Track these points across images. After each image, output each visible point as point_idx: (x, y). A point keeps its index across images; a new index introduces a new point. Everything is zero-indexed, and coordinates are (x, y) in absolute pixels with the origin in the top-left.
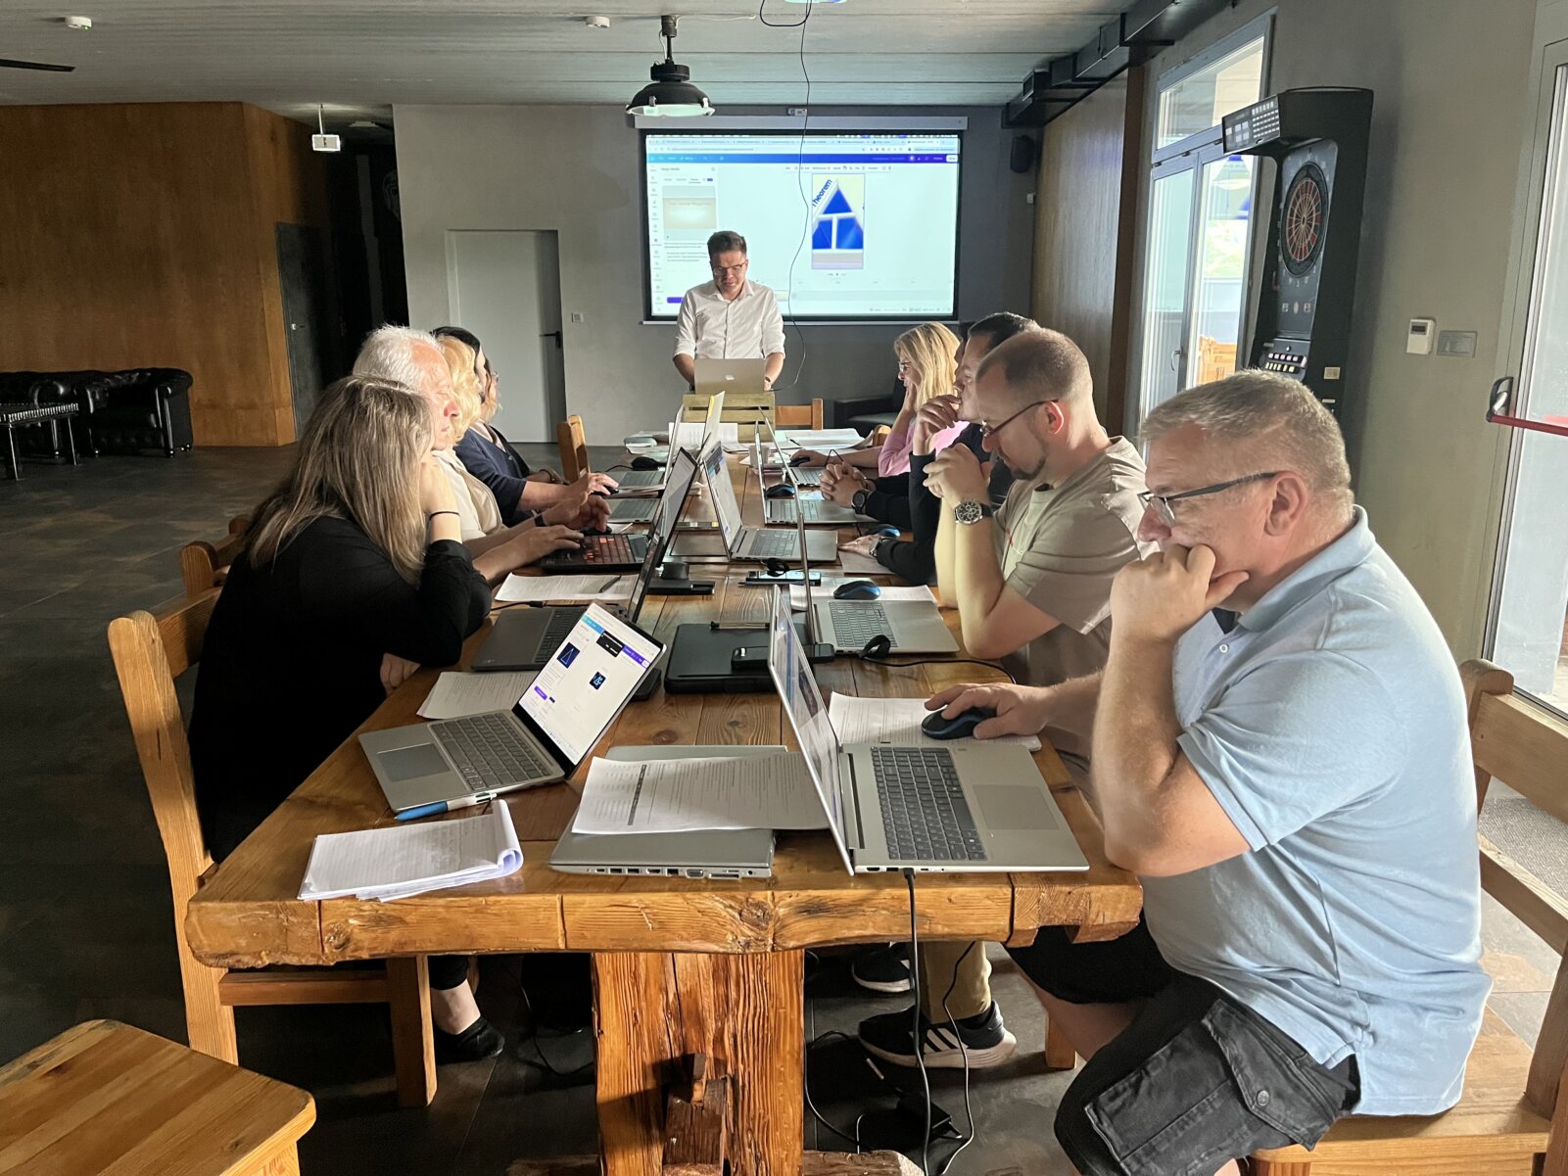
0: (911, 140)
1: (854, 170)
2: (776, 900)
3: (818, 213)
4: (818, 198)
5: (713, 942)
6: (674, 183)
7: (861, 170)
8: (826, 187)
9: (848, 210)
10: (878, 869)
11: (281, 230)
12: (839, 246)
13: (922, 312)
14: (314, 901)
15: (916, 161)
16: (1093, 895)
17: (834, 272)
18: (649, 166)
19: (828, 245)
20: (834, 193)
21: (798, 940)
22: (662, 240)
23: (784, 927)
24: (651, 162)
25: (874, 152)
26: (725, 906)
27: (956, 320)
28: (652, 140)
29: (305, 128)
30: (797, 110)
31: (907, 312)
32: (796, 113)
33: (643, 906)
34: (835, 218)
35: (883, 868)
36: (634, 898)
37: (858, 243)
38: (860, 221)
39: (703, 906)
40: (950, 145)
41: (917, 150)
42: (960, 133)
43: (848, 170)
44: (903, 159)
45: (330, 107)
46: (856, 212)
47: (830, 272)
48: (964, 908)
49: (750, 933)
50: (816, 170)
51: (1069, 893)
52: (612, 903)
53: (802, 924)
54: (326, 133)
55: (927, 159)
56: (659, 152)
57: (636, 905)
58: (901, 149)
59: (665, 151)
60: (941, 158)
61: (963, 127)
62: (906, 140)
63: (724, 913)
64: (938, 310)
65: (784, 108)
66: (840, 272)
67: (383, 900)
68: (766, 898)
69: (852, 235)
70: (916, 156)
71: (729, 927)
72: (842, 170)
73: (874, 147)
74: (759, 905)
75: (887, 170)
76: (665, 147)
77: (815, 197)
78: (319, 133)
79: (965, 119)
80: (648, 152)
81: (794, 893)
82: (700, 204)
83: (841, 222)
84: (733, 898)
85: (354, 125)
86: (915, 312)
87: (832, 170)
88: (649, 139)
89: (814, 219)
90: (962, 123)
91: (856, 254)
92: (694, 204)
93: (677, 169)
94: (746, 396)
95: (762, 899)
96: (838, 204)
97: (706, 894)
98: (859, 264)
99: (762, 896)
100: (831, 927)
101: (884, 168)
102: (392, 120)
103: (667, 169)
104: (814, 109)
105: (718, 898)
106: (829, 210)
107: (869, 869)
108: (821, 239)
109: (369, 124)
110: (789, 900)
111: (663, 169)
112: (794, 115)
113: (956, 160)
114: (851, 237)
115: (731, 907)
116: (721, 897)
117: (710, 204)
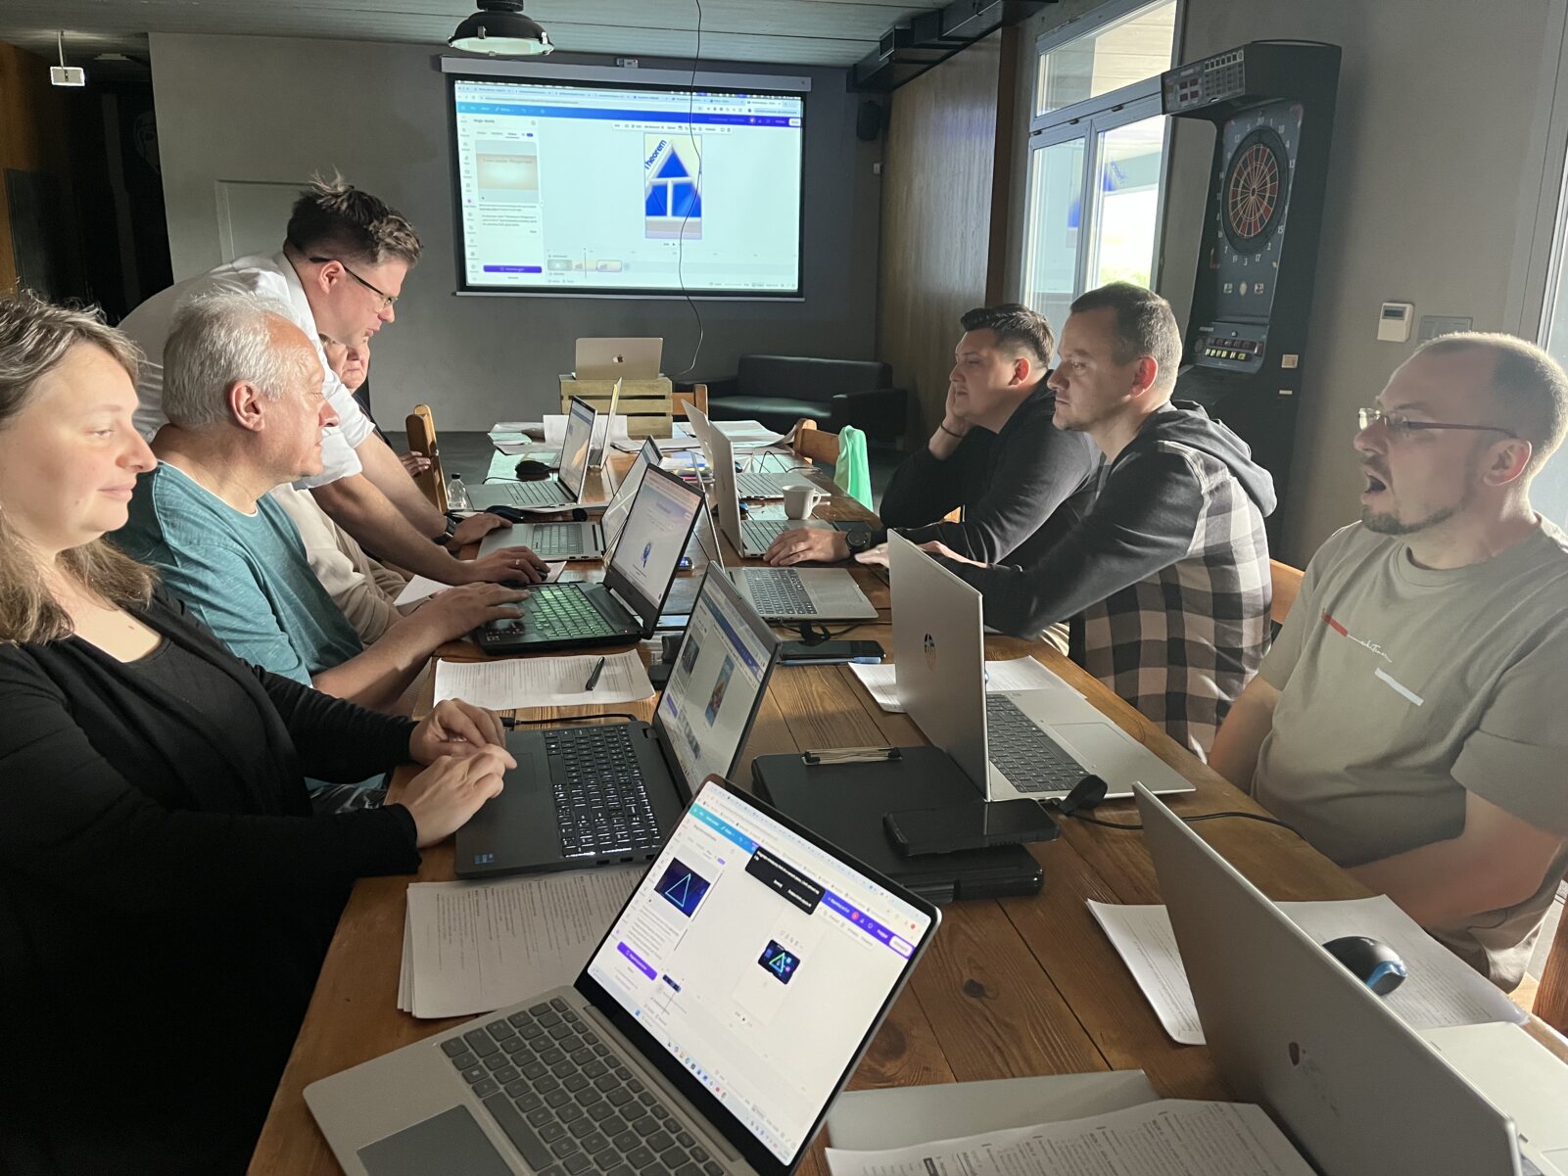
0: (751, 100)
1: (690, 131)
3: (651, 176)
4: (651, 161)
6: (489, 137)
7: (697, 131)
8: (660, 148)
9: (684, 174)
11: (14, 181)
12: (675, 213)
13: (765, 287)
15: (756, 124)
17: (670, 242)
18: (459, 116)
19: (663, 213)
20: (670, 154)
22: (476, 201)
24: (461, 111)
25: (712, 112)
27: (802, 297)
28: (462, 86)
30: (626, 61)
31: (750, 287)
32: (626, 65)
34: (670, 182)
37: (696, 211)
38: (698, 187)
40: (793, 107)
41: (757, 111)
42: (803, 95)
44: (744, 120)
45: (72, 35)
46: (692, 177)
47: (667, 241)
50: (648, 129)
54: (66, 65)
55: (768, 121)
56: (470, 100)
58: (740, 110)
59: (477, 100)
60: (784, 122)
61: (807, 88)
62: (747, 100)
64: (782, 286)
65: (612, 58)
70: (757, 118)
72: (677, 130)
73: (712, 106)
75: (726, 132)
76: (477, 95)
77: (647, 159)
78: (59, 65)
79: (808, 80)
80: (458, 100)
82: (520, 162)
83: (676, 187)
85: (100, 58)
86: (757, 288)
87: (666, 130)
88: (458, 85)
89: (647, 183)
90: (805, 84)
91: (694, 223)
92: (511, 161)
93: (493, 121)
96: (673, 167)
98: (697, 233)
101: (722, 130)
102: (148, 52)
103: (480, 121)
104: (647, 61)
106: (663, 173)
108: (655, 205)
111: (476, 121)
112: (623, 66)
113: (799, 124)
114: (688, 203)
117: (530, 162)
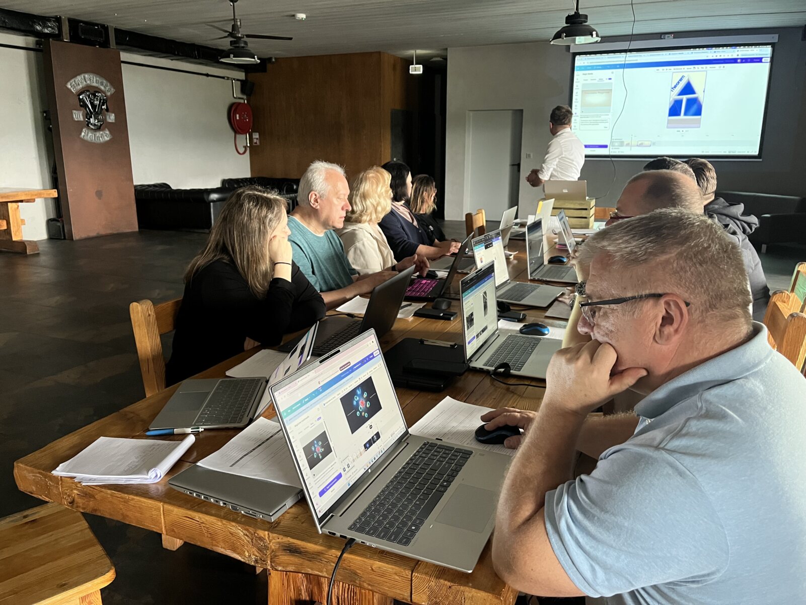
0: (739, 50)
1: (700, 69)
2: (271, 538)
3: (674, 95)
4: (675, 87)
5: (238, 554)
6: (589, 82)
7: (704, 69)
8: (681, 80)
9: (693, 92)
10: (334, 534)
11: (394, 113)
12: (685, 114)
13: (737, 153)
14: (58, 476)
15: (742, 62)
16: (466, 594)
17: (681, 130)
18: (576, 73)
19: (679, 114)
20: (687, 82)
21: (283, 567)
22: (579, 113)
23: (276, 556)
24: (577, 70)
25: (715, 58)
26: (244, 534)
27: (760, 158)
28: (579, 58)
29: (409, 62)
30: (667, 36)
31: (727, 153)
32: (666, 38)
33: (202, 522)
34: (685, 98)
35: (338, 534)
36: (198, 516)
37: (698, 112)
38: (701, 99)
39: (232, 531)
40: (766, 51)
41: (743, 55)
42: (773, 45)
43: (696, 69)
44: (734, 61)
45: (420, 52)
46: (699, 94)
47: (679, 129)
48: (382, 576)
49: (258, 555)
50: (676, 71)
51: (450, 587)
52: (186, 515)
53: (286, 558)
54: (416, 64)
55: (749, 60)
56: (582, 64)
57: (198, 520)
58: (732, 55)
59: (586, 64)
60: (759, 60)
61: (776, 40)
62: (736, 50)
63: (243, 538)
64: (748, 152)
65: (659, 35)
66: (684, 130)
67: (83, 484)
68: (265, 536)
69: (695, 108)
70: (742, 59)
71: (246, 547)
72: (692, 70)
73: (715, 55)
74: (261, 539)
75: (722, 68)
76: (586, 62)
77: (673, 86)
78: (413, 64)
79: (777, 36)
80: (576, 65)
81: (281, 537)
82: (602, 93)
83: (688, 100)
84: (247, 530)
85: (432, 60)
86: (732, 154)
87: (686, 70)
88: (577, 57)
89: (671, 99)
90: (774, 38)
91: (698, 119)
92: (599, 93)
93: (592, 74)
94: (574, 202)
95: (262, 536)
96: (688, 89)
97: (234, 524)
98: (698, 124)
99: (264, 534)
100: (301, 564)
101: (720, 67)
102: (447, 56)
103: (585, 74)
104: (677, 34)
105: (240, 528)
106: (682, 93)
107: (329, 532)
108: (674, 110)
109: (439, 59)
110: (278, 540)
111: (584, 74)
112: (664, 38)
113: (769, 61)
114: (694, 108)
115: (247, 535)
116: (242, 528)
117: (608, 93)
